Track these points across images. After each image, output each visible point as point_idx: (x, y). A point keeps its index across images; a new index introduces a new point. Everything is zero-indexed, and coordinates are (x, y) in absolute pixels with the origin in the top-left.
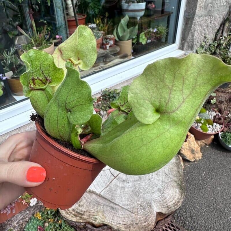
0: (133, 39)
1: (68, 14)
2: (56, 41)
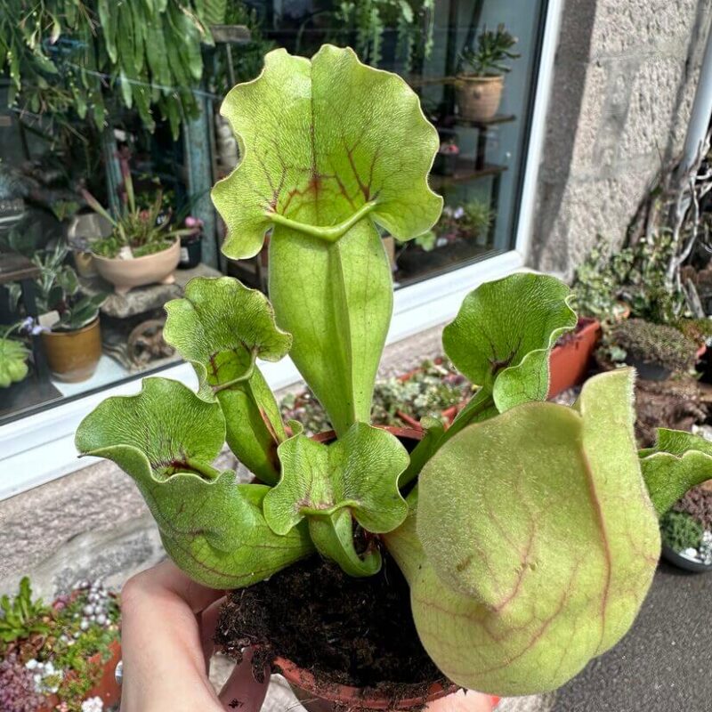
2: (185, 232)
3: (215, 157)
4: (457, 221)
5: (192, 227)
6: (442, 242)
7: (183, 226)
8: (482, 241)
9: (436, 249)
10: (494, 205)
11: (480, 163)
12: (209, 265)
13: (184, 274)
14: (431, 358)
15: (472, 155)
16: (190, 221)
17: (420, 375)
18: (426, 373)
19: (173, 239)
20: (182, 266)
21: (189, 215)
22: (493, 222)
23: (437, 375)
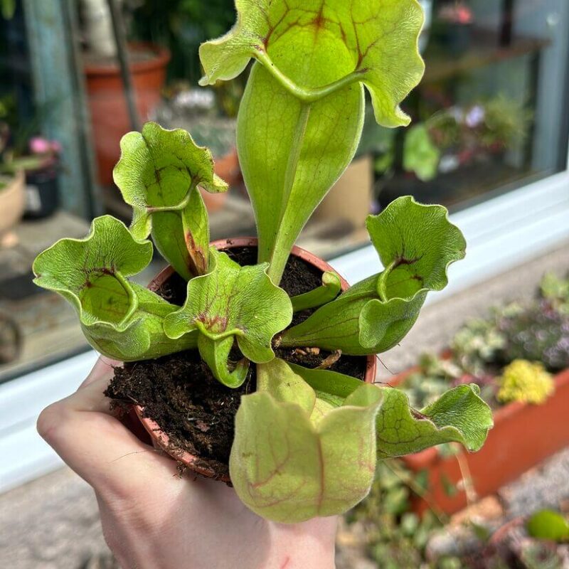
0: (376, 156)
1: (86, 47)
2: (31, 163)
3: (77, 38)
4: (472, 130)
5: (42, 155)
6: (450, 163)
7: (27, 152)
8: (515, 158)
9: (440, 176)
10: (532, 102)
11: (506, 35)
12: (75, 213)
13: (33, 230)
14: (433, 351)
15: (493, 20)
16: (39, 145)
17: (416, 378)
18: (425, 374)
19: (10, 174)
20: (29, 217)
21: (37, 134)
22: (532, 129)
23: (443, 377)
